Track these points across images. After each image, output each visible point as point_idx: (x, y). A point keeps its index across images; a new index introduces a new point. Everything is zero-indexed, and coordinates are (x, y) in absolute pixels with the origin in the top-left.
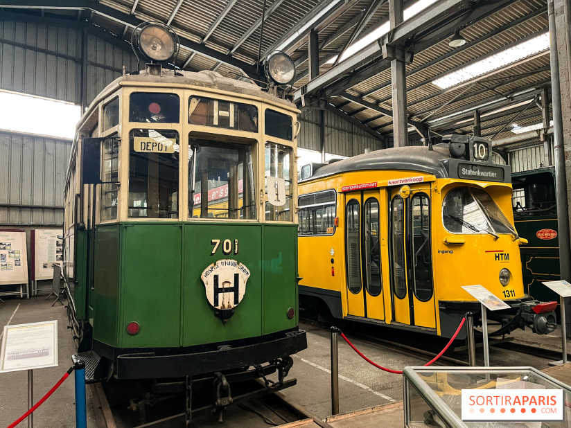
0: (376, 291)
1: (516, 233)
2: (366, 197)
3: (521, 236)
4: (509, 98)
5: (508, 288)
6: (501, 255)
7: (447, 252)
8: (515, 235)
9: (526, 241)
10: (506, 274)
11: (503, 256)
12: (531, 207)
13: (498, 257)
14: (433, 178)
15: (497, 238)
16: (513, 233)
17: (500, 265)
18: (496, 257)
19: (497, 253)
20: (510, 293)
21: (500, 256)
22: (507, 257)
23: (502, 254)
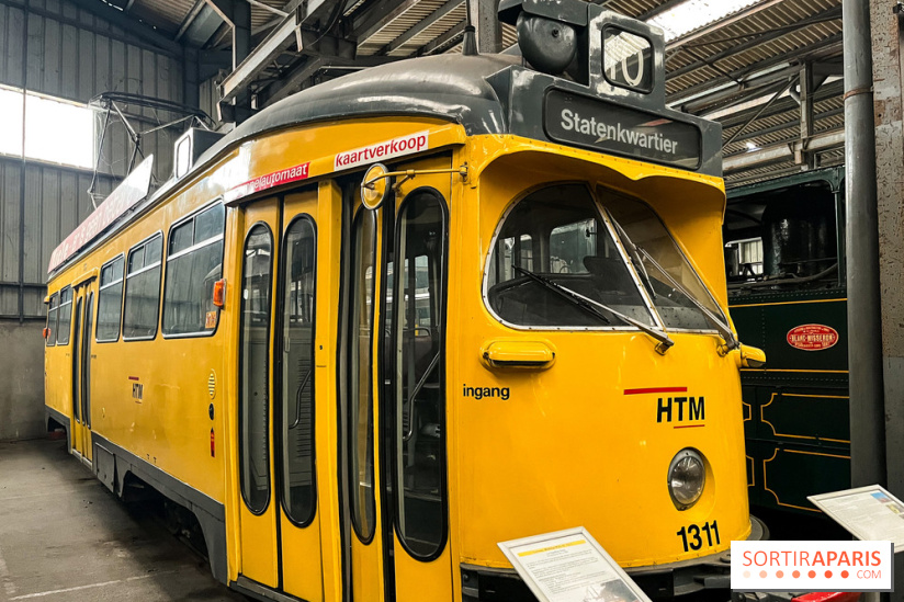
0: (303, 509)
1: (731, 329)
2: (290, 213)
3: (746, 338)
4: (740, 83)
5: (697, 515)
6: (678, 405)
7: (490, 392)
8: (728, 337)
9: (759, 355)
10: (691, 466)
11: (686, 405)
12: (776, 272)
13: (669, 409)
14: (457, 133)
15: (666, 345)
16: (721, 331)
17: (674, 438)
18: (661, 409)
19: (665, 396)
20: (703, 534)
21: (675, 406)
22: (698, 408)
23: (681, 401)
